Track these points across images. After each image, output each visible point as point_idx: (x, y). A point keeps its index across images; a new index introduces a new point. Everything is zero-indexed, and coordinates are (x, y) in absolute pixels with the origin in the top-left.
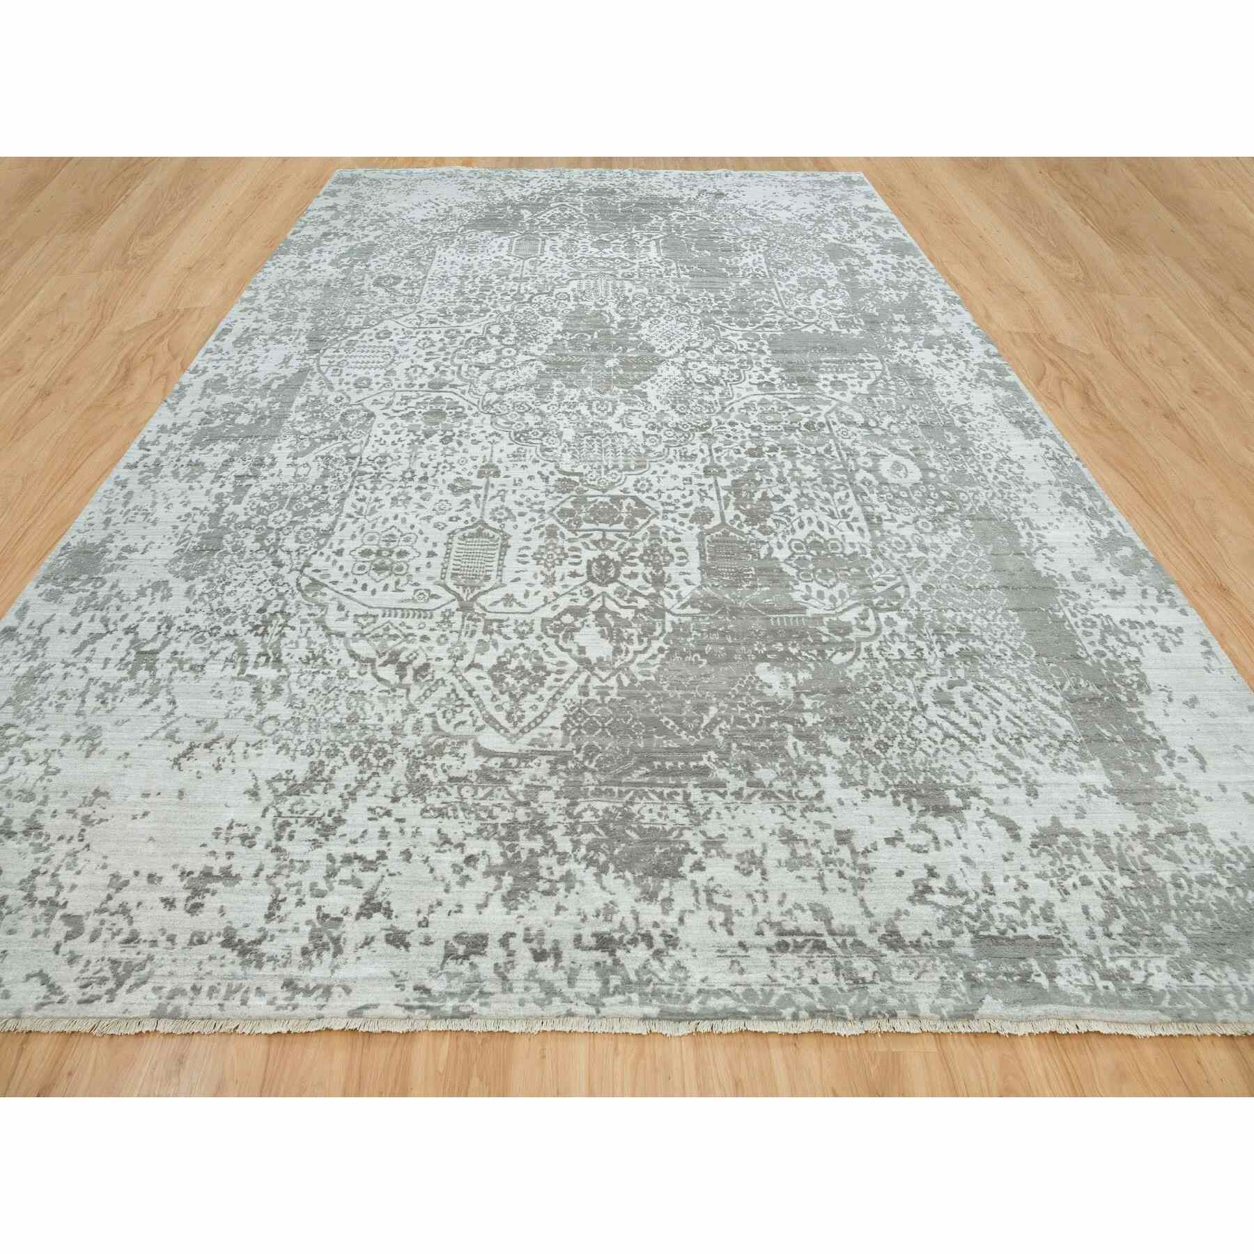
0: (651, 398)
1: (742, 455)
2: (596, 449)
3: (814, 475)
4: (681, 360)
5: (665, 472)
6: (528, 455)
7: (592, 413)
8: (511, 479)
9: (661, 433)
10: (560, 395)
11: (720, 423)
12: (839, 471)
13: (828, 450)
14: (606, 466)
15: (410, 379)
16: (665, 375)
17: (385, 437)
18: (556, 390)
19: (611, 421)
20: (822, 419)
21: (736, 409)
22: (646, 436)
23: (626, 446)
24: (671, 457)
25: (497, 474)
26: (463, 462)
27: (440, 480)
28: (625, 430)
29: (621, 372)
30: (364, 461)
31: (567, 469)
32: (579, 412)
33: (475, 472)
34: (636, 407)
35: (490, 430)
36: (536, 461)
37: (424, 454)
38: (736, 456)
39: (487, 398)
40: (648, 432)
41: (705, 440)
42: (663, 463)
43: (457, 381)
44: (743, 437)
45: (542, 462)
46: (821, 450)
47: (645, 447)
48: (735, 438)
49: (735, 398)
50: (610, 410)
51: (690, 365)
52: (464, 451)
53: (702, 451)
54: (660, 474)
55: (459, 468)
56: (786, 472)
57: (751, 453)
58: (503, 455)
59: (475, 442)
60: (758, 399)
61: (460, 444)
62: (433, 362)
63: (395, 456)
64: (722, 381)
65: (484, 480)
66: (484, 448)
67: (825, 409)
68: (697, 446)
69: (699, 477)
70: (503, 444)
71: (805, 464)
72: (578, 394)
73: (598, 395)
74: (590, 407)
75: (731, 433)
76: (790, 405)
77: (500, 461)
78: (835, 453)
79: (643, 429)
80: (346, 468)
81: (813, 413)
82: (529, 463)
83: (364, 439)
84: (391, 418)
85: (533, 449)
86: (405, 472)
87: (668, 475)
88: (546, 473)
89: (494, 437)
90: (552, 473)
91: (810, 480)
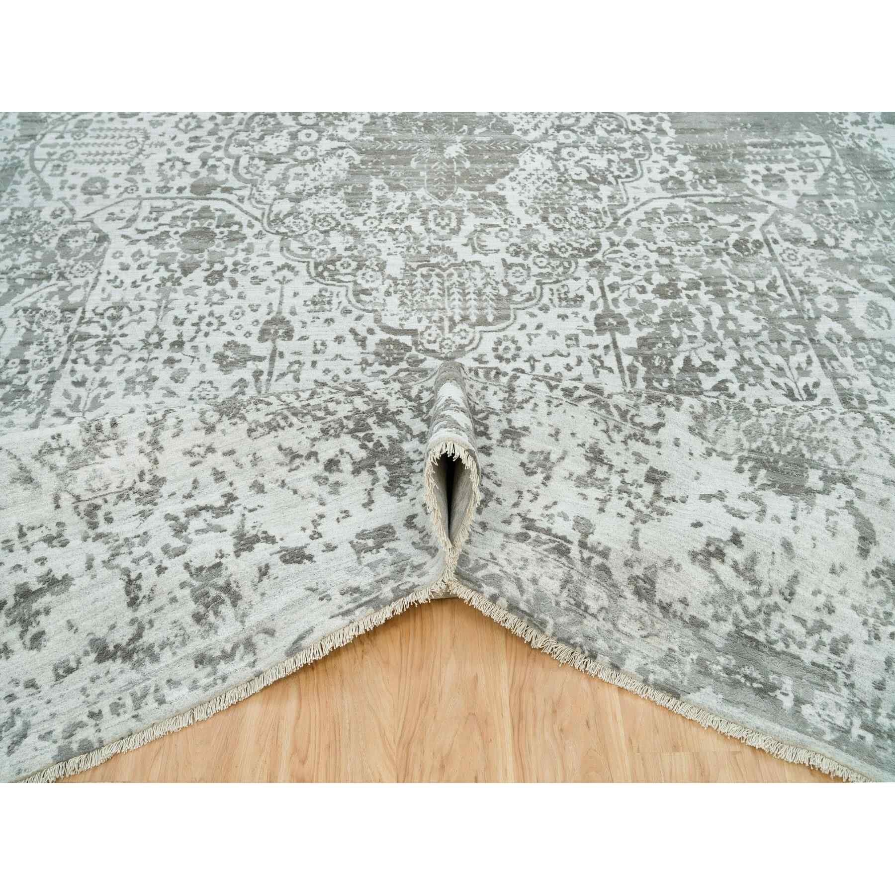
0: (512, 204)
1: (649, 296)
2: (435, 290)
3: (757, 327)
4: (550, 145)
5: (539, 327)
6: (335, 301)
7: (428, 230)
8: (309, 343)
9: (529, 262)
10: (382, 202)
11: (612, 244)
12: (791, 319)
13: (772, 286)
14: (451, 319)
15: (165, 178)
16: (530, 168)
17: (123, 275)
18: (376, 194)
19: (455, 243)
20: (756, 235)
21: (634, 222)
22: (508, 266)
23: (480, 284)
24: (545, 300)
25: (289, 335)
26: (236, 314)
27: (202, 347)
28: (477, 257)
29: (467, 165)
30: (89, 315)
31: (394, 323)
32: (408, 228)
33: (256, 331)
34: (490, 220)
35: (279, 259)
36: (346, 312)
37: (179, 299)
38: (640, 298)
39: (275, 209)
40: (510, 260)
41: (594, 271)
42: (535, 310)
43: (233, 182)
44: (648, 266)
45: (356, 313)
46: (762, 284)
47: (506, 285)
48: (637, 267)
49: (631, 205)
50: (454, 224)
51: (564, 152)
52: (241, 296)
53: (590, 289)
54: (531, 329)
55: (231, 326)
56: (715, 323)
57: (661, 292)
58: (298, 302)
59: (257, 281)
60: (663, 204)
61: (234, 283)
62: (198, 153)
63: (135, 306)
64: (610, 178)
65: (269, 344)
66: (270, 290)
67: (760, 218)
68: (582, 282)
69: (588, 333)
70: (298, 283)
71: (742, 307)
72: (408, 201)
73: (436, 202)
74: (425, 221)
75: (630, 260)
76: (710, 214)
77: (293, 313)
78: (782, 290)
79: (503, 255)
80: (60, 328)
81: (744, 225)
82: (336, 314)
83: (91, 278)
84: (133, 242)
85: (343, 291)
86: (148, 334)
87: (542, 332)
88: (362, 332)
89: (285, 272)
90: (371, 331)
91: (755, 335)
